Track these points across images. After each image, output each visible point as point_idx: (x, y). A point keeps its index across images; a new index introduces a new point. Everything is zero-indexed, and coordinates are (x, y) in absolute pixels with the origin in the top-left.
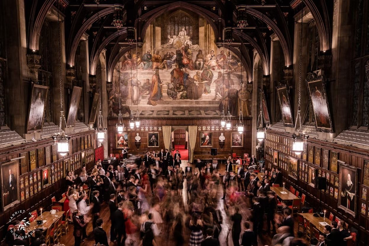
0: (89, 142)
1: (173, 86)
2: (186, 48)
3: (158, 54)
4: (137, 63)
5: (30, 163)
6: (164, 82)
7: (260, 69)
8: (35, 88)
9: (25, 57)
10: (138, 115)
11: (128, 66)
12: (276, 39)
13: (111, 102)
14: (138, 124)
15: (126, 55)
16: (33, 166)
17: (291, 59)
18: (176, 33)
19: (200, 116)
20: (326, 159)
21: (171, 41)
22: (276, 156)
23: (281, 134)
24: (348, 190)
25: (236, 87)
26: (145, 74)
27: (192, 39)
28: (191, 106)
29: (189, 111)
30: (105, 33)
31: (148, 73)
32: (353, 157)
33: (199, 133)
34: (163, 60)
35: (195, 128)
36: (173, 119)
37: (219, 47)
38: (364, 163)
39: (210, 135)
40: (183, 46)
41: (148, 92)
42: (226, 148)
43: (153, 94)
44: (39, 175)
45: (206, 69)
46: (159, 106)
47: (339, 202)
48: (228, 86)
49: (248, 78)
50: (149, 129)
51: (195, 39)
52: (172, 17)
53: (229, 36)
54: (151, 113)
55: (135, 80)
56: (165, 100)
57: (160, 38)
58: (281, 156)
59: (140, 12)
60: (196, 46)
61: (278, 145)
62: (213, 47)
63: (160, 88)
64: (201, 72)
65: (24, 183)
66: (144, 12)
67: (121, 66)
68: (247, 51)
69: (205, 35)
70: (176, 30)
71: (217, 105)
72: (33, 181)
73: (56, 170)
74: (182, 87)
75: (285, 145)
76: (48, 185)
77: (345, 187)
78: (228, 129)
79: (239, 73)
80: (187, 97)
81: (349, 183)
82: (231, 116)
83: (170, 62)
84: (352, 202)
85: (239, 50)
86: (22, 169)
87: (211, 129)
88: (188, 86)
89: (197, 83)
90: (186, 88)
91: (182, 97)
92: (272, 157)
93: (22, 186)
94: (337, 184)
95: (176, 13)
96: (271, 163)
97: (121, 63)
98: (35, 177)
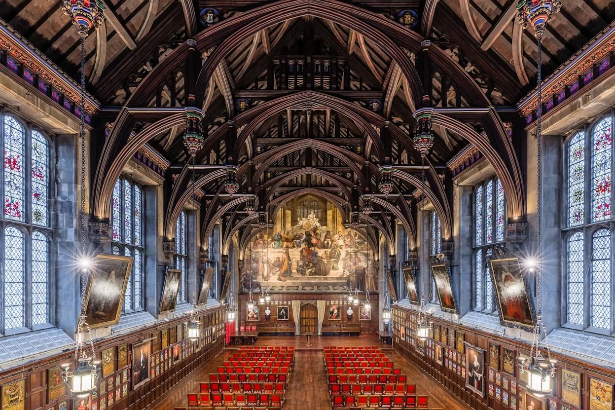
0: (220, 317)
1: (302, 264)
2: (315, 230)
3: (288, 234)
4: (268, 243)
5: (161, 342)
6: (294, 260)
7: (386, 248)
8: (170, 272)
9: (161, 245)
10: (268, 290)
11: (259, 246)
12: (400, 223)
13: (243, 278)
14: (268, 299)
15: (258, 236)
16: (165, 345)
17: (416, 242)
18: (305, 216)
19: (328, 291)
20: (452, 338)
21: (301, 223)
22: (403, 331)
23: (408, 311)
24: (475, 370)
25: (363, 264)
26: (275, 252)
27: (320, 221)
28: (319, 282)
29: (318, 287)
30: (238, 217)
31: (279, 252)
32: (479, 339)
33: (327, 308)
34: (292, 240)
35: (324, 302)
36: (302, 294)
37: (346, 228)
38: (490, 346)
39: (338, 309)
40: (312, 227)
41: (278, 269)
42: (354, 321)
43: (283, 271)
44: (170, 352)
45: (334, 248)
46: (289, 282)
47: (467, 381)
48: (355, 264)
49: (374, 255)
50: (279, 303)
51: (323, 221)
52: (302, 202)
53: (355, 219)
54: (281, 288)
55: (265, 258)
56: (294, 277)
57: (290, 220)
58: (408, 332)
59: (271, 197)
60: (324, 227)
61: (405, 321)
62: (340, 228)
63: (290, 265)
64: (329, 250)
65: (155, 361)
66: (275, 197)
67: (252, 246)
68: (373, 232)
69: (333, 218)
70: (306, 213)
71: (346, 281)
72: (164, 359)
73: (187, 346)
74: (311, 265)
75: (411, 322)
76: (178, 361)
77: (472, 367)
78: (356, 305)
79: (366, 252)
80: (315, 274)
81: (476, 364)
82: (358, 291)
83: (299, 242)
84: (479, 383)
85: (365, 231)
86: (154, 348)
87: (339, 303)
88: (317, 264)
89: (325, 261)
90: (315, 265)
91: (311, 273)
92: (399, 331)
93: (153, 364)
94: (464, 364)
95: (305, 198)
96: (398, 337)
97: (252, 243)
98: (166, 355)
